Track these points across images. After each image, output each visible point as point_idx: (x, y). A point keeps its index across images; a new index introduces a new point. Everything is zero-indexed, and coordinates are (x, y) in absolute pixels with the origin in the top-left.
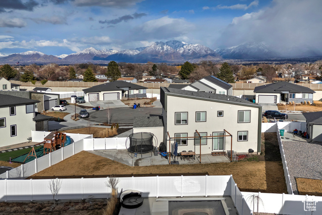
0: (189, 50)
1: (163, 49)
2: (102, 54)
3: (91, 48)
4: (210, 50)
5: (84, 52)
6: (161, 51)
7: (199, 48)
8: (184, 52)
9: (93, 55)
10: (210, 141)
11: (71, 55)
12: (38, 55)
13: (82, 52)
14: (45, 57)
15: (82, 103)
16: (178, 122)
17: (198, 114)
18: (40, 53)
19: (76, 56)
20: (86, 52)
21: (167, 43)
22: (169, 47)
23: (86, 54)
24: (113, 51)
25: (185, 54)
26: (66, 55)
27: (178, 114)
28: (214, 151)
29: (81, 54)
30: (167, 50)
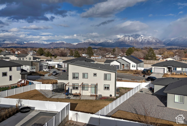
0: (145, 40)
1: (129, 39)
2: (95, 43)
3: (89, 39)
4: (159, 40)
5: (86, 41)
6: (128, 41)
7: (151, 38)
8: (142, 41)
9: (91, 43)
10: (90, 89)
11: (79, 43)
12: (63, 43)
13: (85, 41)
14: (67, 44)
15: (60, 68)
16: (74, 78)
17: (84, 75)
18: (64, 42)
19: (82, 43)
20: (87, 42)
21: (132, 36)
22: (133, 38)
23: (87, 43)
24: (101, 41)
25: (142, 42)
26: (77, 43)
27: (74, 74)
28: (92, 94)
29: (84, 42)
30: (131, 40)
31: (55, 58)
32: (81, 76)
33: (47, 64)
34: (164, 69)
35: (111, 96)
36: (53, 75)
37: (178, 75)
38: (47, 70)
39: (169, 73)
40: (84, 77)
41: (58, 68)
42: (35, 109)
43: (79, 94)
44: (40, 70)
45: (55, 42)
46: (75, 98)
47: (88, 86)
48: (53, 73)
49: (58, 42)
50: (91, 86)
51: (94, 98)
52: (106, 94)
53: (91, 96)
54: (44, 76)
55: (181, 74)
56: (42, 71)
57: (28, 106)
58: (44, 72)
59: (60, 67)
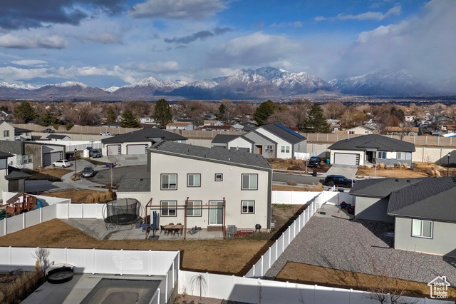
0: (290, 81)
1: (251, 79)
2: (166, 87)
3: (151, 78)
4: (322, 81)
5: (141, 83)
6: (249, 82)
7: (305, 78)
8: (282, 83)
9: (154, 87)
10: (205, 212)
11: (123, 88)
12: (78, 88)
13: (138, 84)
14: (89, 90)
16: (165, 186)
18: (81, 84)
19: (130, 88)
20: (143, 84)
21: (258, 72)
22: (261, 77)
23: (143, 87)
24: (181, 83)
25: (284, 87)
26: (118, 88)
28: (211, 225)
29: (137, 86)
30: (257, 82)
31: (68, 130)
32: (182, 181)
33: (62, 149)
34: (357, 154)
35: (258, 227)
36: (84, 177)
37: (390, 169)
38: (64, 164)
39: (370, 165)
40: (190, 183)
41: (91, 158)
42: (85, 272)
43: (179, 227)
44: (45, 165)
45: (56, 85)
46: (170, 237)
47: (202, 206)
48: (84, 172)
49: (64, 84)
50: (209, 206)
51: (220, 235)
52: (246, 223)
53: (210, 229)
54: (59, 180)
55: (397, 167)
56: (51, 167)
57: (66, 266)
58: (56, 169)
59: (95, 155)
